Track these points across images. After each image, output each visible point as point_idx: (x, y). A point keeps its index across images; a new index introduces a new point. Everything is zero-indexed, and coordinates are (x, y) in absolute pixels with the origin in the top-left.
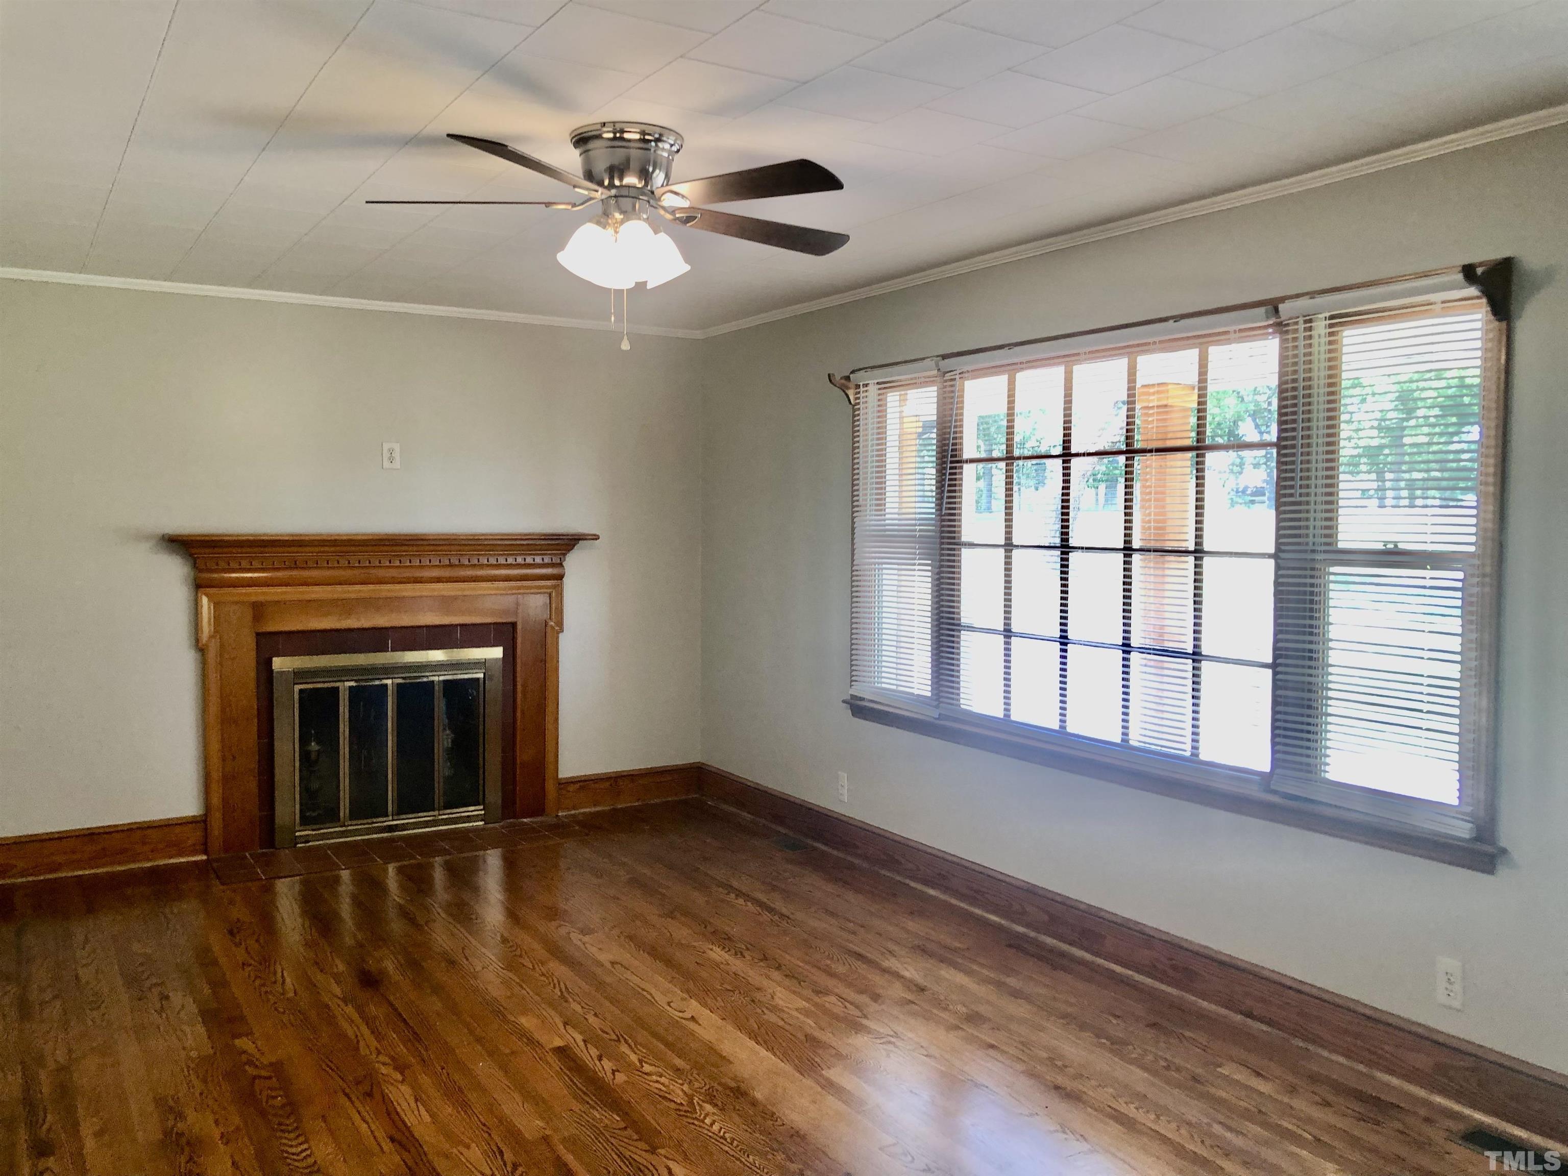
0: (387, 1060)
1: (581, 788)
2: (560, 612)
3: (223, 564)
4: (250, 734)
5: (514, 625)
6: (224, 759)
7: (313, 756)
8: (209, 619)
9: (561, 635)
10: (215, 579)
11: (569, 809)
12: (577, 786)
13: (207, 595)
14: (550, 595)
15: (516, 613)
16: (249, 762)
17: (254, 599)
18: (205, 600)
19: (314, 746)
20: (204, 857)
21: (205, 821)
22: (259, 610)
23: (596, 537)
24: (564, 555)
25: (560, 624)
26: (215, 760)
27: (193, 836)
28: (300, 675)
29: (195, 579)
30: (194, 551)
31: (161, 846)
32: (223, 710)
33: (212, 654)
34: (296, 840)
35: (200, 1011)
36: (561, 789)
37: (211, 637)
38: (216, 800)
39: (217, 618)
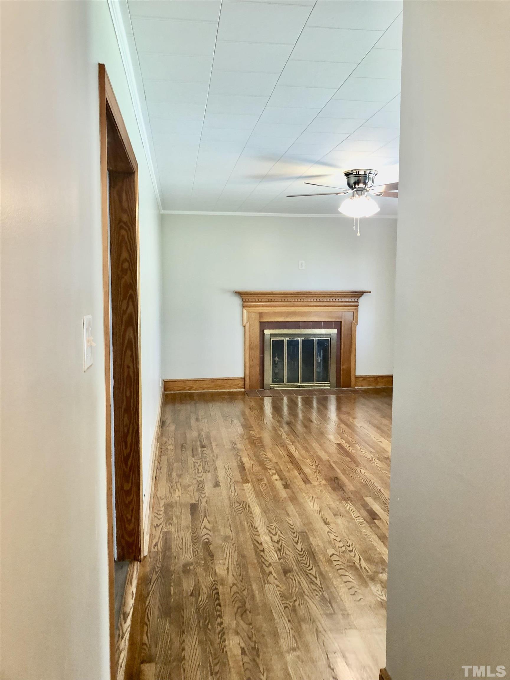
0: (289, 440)
1: (364, 379)
2: (357, 317)
3: (250, 300)
4: (258, 354)
5: (341, 322)
6: (250, 360)
7: (276, 362)
8: (246, 317)
9: (357, 326)
10: (248, 305)
11: (359, 386)
12: (363, 378)
13: (246, 310)
14: (354, 312)
15: (342, 318)
16: (257, 361)
17: (259, 311)
18: (245, 311)
19: (277, 359)
20: (244, 390)
21: (244, 379)
22: (261, 314)
23: (370, 292)
24: (359, 298)
25: (357, 322)
26: (247, 360)
27: (241, 384)
28: (272, 335)
29: (242, 305)
30: (242, 296)
31: (232, 385)
32: (250, 345)
33: (247, 328)
34: (270, 387)
35: (241, 424)
36: (357, 379)
37: (247, 322)
38: (247, 373)
39: (248, 317)
